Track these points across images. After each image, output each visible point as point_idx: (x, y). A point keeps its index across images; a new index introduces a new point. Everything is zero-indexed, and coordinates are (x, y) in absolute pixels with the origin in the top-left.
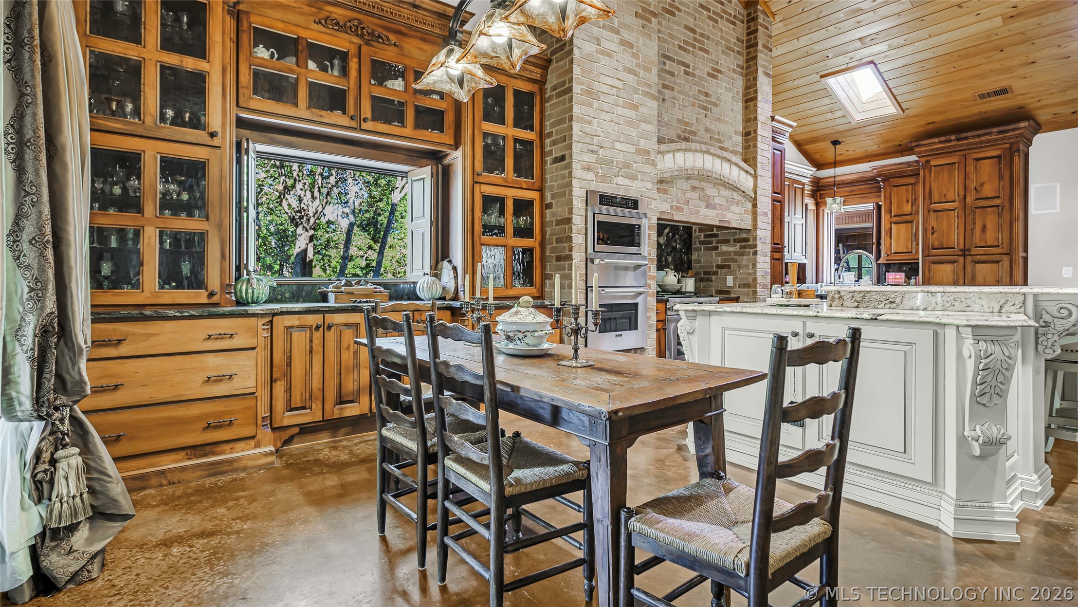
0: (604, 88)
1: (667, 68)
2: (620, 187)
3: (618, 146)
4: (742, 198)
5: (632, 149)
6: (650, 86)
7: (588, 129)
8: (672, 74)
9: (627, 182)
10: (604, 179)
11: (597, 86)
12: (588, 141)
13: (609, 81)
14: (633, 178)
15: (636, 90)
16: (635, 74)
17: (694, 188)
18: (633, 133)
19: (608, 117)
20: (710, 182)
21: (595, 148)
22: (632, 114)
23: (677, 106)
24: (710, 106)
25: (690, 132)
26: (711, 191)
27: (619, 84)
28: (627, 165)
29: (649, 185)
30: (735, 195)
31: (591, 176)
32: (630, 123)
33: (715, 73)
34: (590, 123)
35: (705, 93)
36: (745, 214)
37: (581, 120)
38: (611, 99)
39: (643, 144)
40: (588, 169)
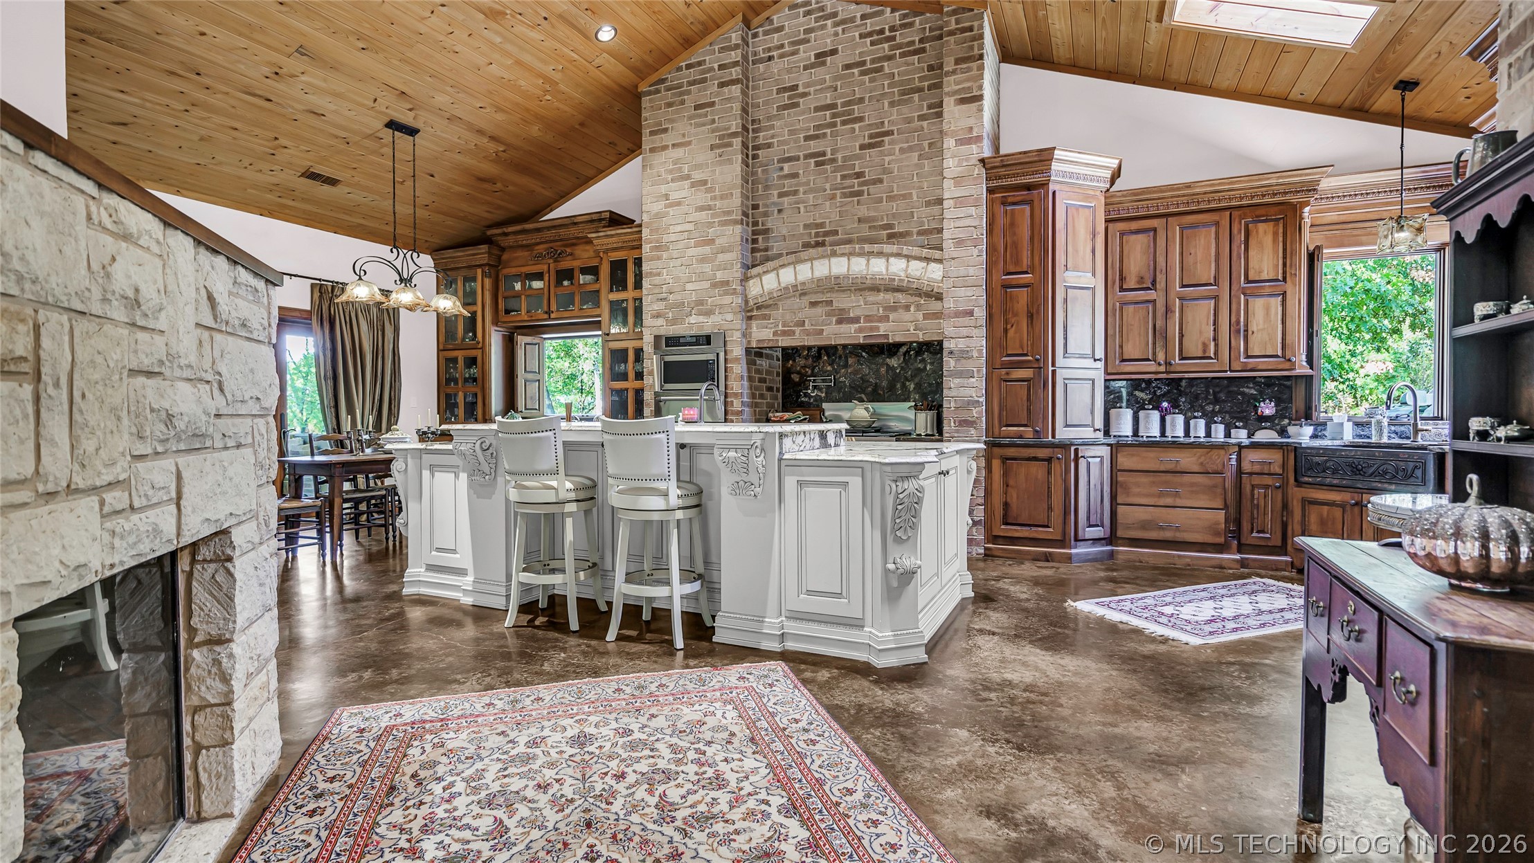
0: (673, 237)
1: (786, 171)
2: (694, 324)
3: (689, 286)
4: (917, 299)
5: (706, 285)
6: (729, 213)
7: (657, 280)
8: (795, 175)
9: (701, 318)
10: (674, 322)
11: (666, 238)
12: (657, 291)
13: (679, 228)
14: (709, 313)
15: (711, 225)
16: (709, 208)
17: (813, 304)
18: (707, 268)
19: (679, 262)
20: (844, 291)
21: (664, 295)
22: (707, 250)
23: (802, 210)
24: (865, 188)
25: (827, 234)
26: (842, 301)
27: (690, 227)
28: (700, 302)
29: (729, 317)
30: (899, 296)
31: (660, 321)
32: (703, 260)
33: (876, 140)
34: (659, 274)
35: (856, 173)
36: (924, 319)
37: (651, 274)
38: (681, 245)
39: (720, 276)
40: (658, 316)
